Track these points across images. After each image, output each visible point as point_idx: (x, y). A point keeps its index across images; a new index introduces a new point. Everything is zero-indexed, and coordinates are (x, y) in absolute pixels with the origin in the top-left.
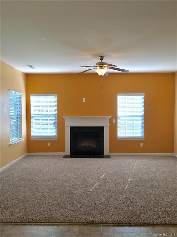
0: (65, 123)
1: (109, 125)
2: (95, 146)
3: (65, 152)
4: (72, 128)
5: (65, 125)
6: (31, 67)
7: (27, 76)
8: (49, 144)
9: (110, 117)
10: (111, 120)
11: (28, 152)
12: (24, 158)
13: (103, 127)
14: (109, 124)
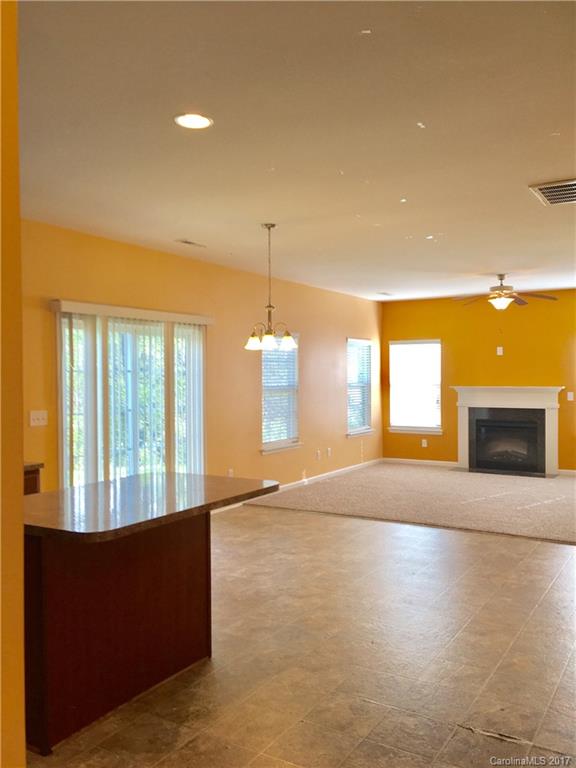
0: (457, 400)
1: (558, 406)
2: (525, 453)
3: (457, 460)
4: (472, 410)
5: (458, 404)
6: (384, 294)
7: (384, 307)
8: (424, 443)
9: (560, 389)
10: (562, 396)
11: (384, 456)
12: (375, 465)
13: (543, 411)
14: (559, 402)
